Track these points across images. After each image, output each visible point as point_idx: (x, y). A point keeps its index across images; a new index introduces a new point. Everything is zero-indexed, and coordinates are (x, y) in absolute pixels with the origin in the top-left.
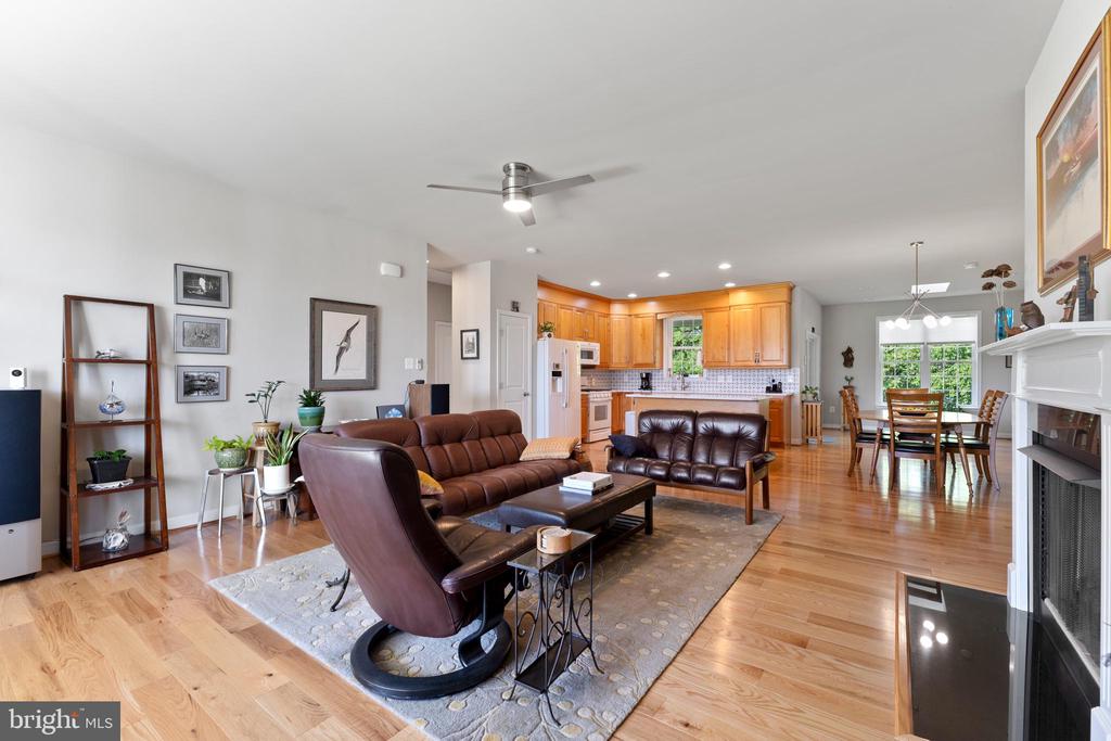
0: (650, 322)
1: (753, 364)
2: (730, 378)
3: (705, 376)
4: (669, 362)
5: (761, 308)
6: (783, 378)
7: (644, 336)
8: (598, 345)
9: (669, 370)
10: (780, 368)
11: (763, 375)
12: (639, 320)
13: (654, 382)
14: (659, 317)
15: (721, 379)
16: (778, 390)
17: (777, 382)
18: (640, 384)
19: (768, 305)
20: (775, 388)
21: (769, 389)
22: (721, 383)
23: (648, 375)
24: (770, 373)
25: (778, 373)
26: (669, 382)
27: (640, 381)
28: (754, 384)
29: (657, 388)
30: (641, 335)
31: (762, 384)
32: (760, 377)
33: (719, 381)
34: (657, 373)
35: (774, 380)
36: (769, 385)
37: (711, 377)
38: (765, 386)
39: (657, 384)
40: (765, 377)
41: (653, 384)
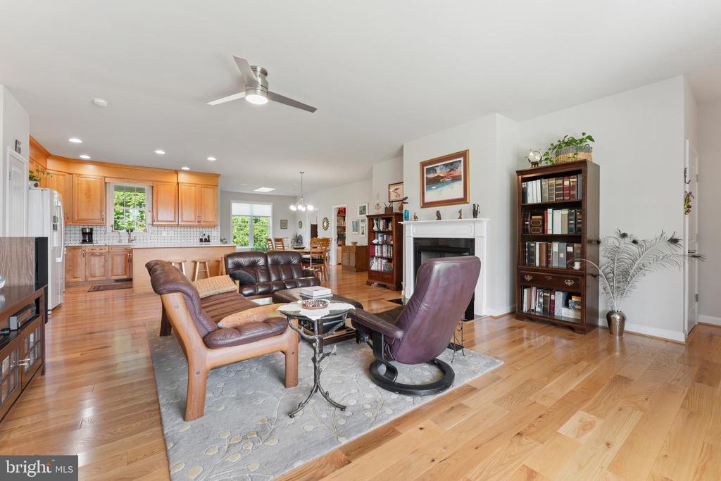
2: (172, 233)
3: (150, 231)
5: (202, 188)
6: (210, 233)
7: (88, 194)
10: (208, 227)
11: (196, 231)
13: (95, 237)
16: (207, 240)
17: (207, 235)
18: (81, 239)
19: (206, 186)
20: (205, 239)
21: (201, 240)
22: (164, 237)
23: (91, 230)
24: (201, 230)
25: (207, 230)
26: (113, 237)
27: (81, 235)
28: (190, 237)
29: (99, 242)
30: (86, 194)
31: (196, 237)
32: (195, 233)
33: (163, 235)
34: (98, 229)
35: (204, 234)
36: (201, 238)
37: (155, 233)
38: (198, 238)
39: (98, 239)
40: (198, 233)
41: (94, 239)
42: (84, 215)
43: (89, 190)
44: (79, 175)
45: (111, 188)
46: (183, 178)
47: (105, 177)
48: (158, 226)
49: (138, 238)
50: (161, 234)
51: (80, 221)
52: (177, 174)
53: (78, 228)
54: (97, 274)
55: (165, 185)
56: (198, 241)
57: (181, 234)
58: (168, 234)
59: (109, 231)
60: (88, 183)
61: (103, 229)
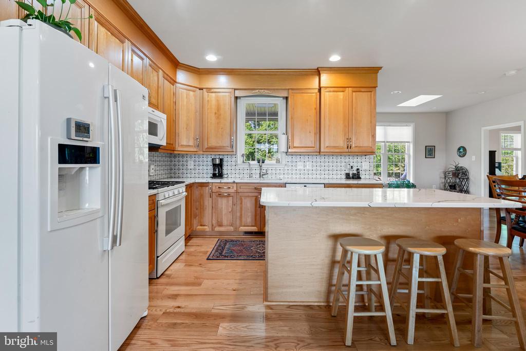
0: (226, 98)
1: (344, 150)
2: (309, 165)
3: (283, 163)
5: (352, 92)
6: (359, 165)
7: (218, 114)
8: (164, 116)
9: (243, 155)
11: (341, 162)
12: (213, 95)
13: (225, 170)
14: (238, 94)
15: (300, 166)
16: (357, 176)
17: (355, 168)
18: (212, 172)
19: (357, 89)
20: (354, 175)
21: (348, 176)
22: (300, 170)
23: (221, 160)
24: (347, 160)
25: (355, 160)
26: (243, 170)
27: (211, 167)
28: (333, 170)
29: (230, 176)
30: (215, 113)
31: (341, 170)
32: (339, 164)
33: (298, 168)
34: (229, 159)
35: (352, 167)
36: (347, 172)
37: (290, 164)
38: (344, 172)
39: (229, 172)
40: (343, 164)
41: (225, 172)
42: (213, 142)
43: (218, 108)
44: (209, 90)
46: (326, 79)
47: (235, 89)
48: (292, 154)
49: (269, 172)
50: (296, 166)
51: (211, 149)
52: (319, 75)
53: (210, 159)
54: (225, 223)
55: (303, 93)
56: (344, 177)
57: (321, 166)
58: (305, 166)
59: (239, 162)
60: (218, 101)
61: (234, 159)
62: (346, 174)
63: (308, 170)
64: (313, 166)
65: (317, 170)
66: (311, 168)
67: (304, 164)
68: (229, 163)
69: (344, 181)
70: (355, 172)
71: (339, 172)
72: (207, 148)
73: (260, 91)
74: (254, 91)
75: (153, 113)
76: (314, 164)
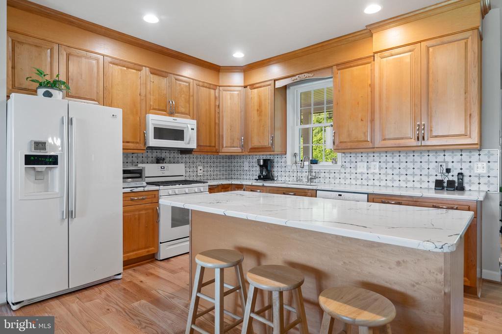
0: (267, 92)
1: (413, 142)
2: (375, 166)
3: (339, 163)
4: (294, 144)
5: (428, 48)
6: (465, 166)
7: (260, 111)
8: (195, 122)
9: (295, 155)
10: (461, 149)
11: (429, 162)
12: (256, 90)
13: (277, 171)
14: (279, 84)
15: (362, 167)
16: (457, 186)
17: (455, 172)
18: (258, 173)
20: (451, 184)
21: (439, 184)
22: (362, 174)
24: (440, 158)
25: (456, 158)
27: (258, 168)
28: (414, 175)
29: (280, 179)
30: (258, 110)
31: (428, 175)
32: (425, 165)
33: (359, 171)
34: (280, 160)
35: (448, 171)
36: (439, 178)
37: (348, 165)
38: (433, 179)
39: (279, 174)
40: (433, 165)
41: (275, 174)
42: (256, 142)
43: (260, 105)
44: (252, 86)
45: (294, 97)
47: (275, 81)
48: (343, 152)
49: (322, 175)
50: (356, 168)
51: (255, 150)
52: (372, 35)
53: (255, 160)
55: (351, 67)
56: (433, 185)
57: (393, 168)
58: (368, 168)
59: (289, 163)
60: (259, 97)
61: (283, 160)
62: (437, 181)
63: (374, 174)
64: (380, 168)
65: (386, 174)
66: (377, 171)
67: (368, 166)
68: (280, 164)
69: (432, 194)
70: (455, 179)
71: (425, 178)
72: (251, 148)
73: (300, 75)
74: (293, 78)
75: (176, 121)
76: (383, 165)
